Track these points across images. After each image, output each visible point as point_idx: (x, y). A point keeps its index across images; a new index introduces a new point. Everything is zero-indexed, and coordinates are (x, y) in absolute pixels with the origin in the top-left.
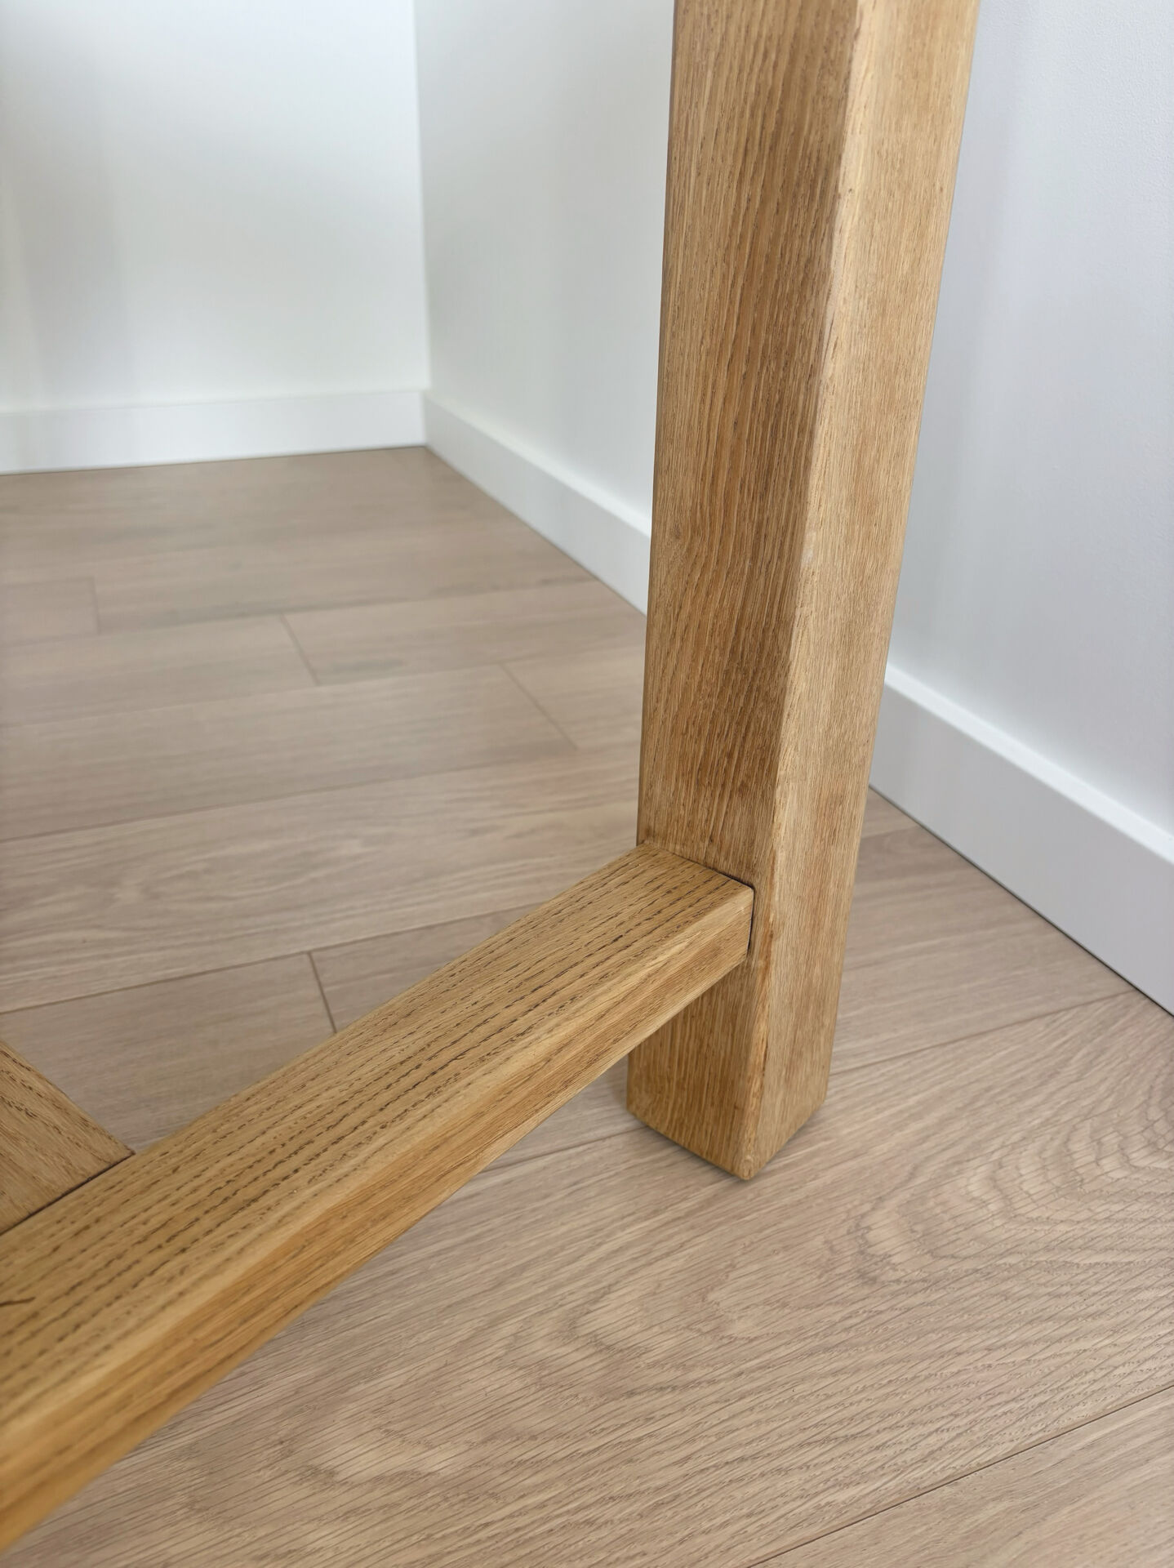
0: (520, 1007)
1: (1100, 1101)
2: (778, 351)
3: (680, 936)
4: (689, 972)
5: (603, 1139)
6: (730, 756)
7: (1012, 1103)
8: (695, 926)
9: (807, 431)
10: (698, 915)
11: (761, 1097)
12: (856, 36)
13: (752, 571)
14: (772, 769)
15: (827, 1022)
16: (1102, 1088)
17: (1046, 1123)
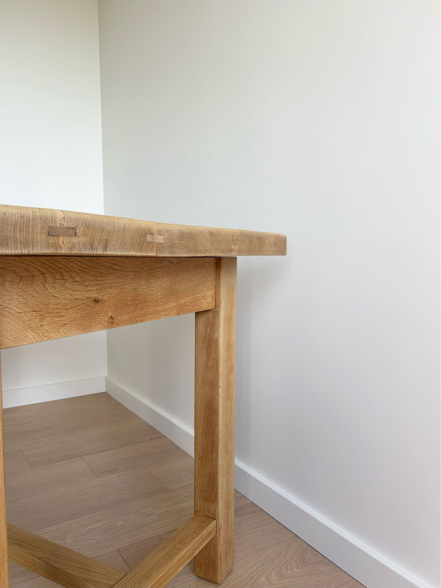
0: (180, 545)
1: (288, 560)
2: (213, 433)
3: (204, 530)
4: (206, 537)
5: (190, 581)
6: (210, 495)
7: (271, 563)
8: (207, 528)
9: (217, 445)
10: (207, 526)
11: (221, 563)
12: (219, 396)
13: (211, 465)
14: (217, 497)
15: (232, 547)
16: (289, 557)
17: (277, 565)
